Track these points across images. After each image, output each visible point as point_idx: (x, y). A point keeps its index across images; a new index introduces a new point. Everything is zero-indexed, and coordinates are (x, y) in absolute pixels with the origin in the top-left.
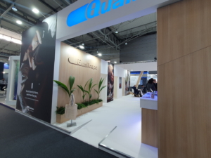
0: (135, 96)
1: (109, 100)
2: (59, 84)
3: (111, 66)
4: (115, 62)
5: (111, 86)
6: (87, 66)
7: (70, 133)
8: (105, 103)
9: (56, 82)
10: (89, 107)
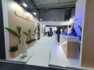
0: (48, 36)
1: (39, 39)
2: (10, 31)
3: (39, 21)
4: (41, 20)
5: (39, 32)
6: (27, 19)
7: (25, 63)
8: (37, 41)
9: (7, 28)
10: (31, 44)
